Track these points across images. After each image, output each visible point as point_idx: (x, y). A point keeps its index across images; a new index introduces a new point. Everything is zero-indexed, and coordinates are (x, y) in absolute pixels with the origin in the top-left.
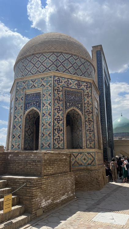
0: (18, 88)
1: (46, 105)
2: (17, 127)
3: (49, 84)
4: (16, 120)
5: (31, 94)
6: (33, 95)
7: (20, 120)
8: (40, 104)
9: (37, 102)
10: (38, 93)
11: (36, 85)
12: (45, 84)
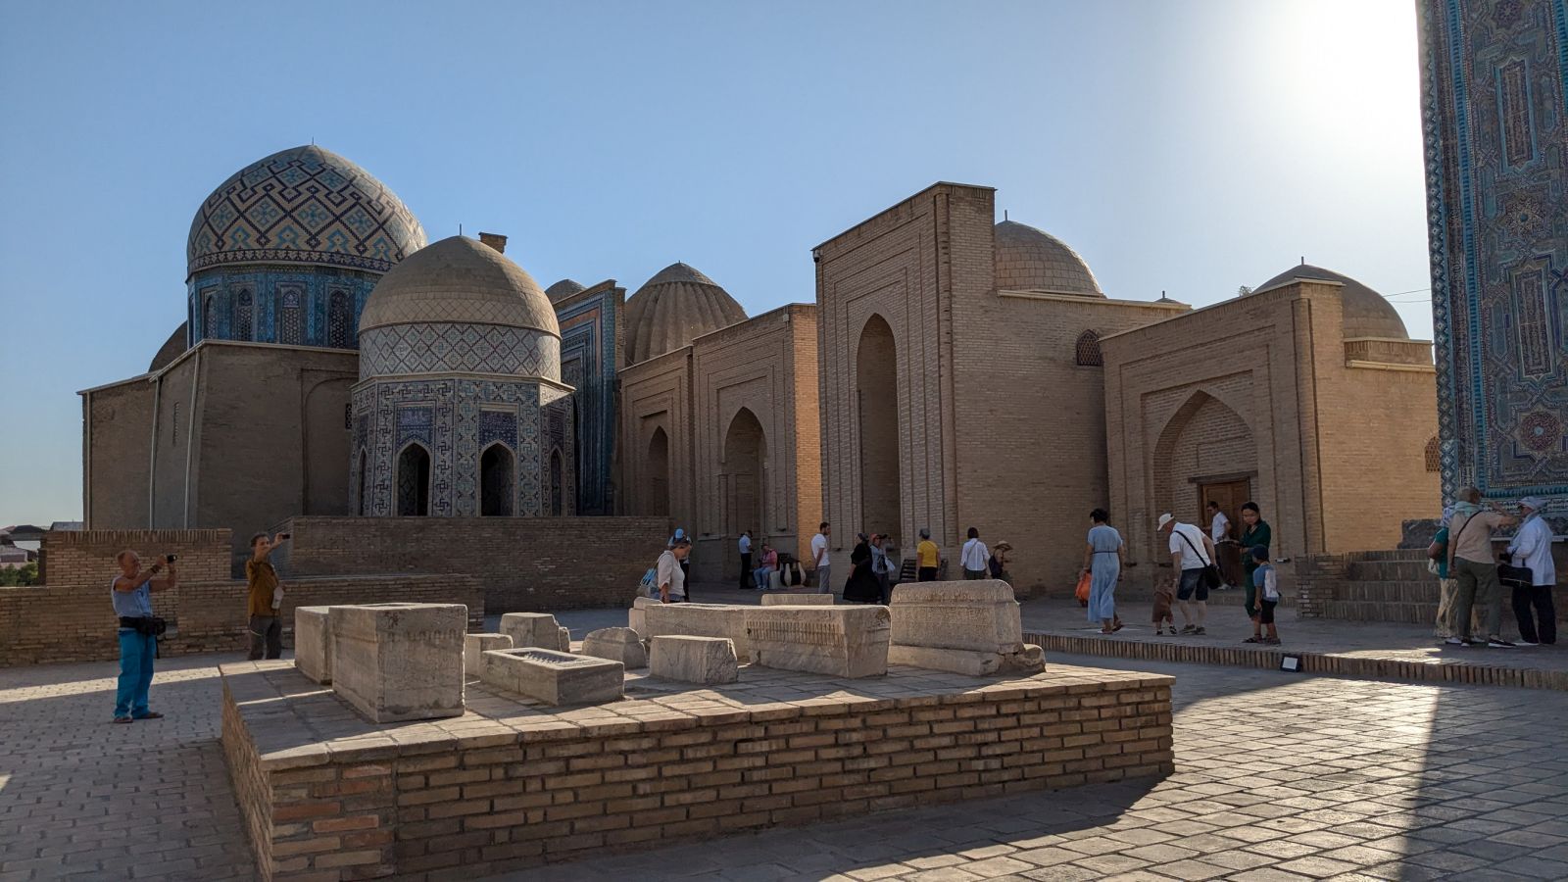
0: (463, 395)
1: (528, 440)
2: (467, 476)
3: (532, 400)
4: (461, 461)
5: (494, 412)
6: (498, 416)
7: (471, 462)
8: (514, 436)
9: (507, 432)
10: (508, 413)
11: (505, 398)
12: (523, 398)
